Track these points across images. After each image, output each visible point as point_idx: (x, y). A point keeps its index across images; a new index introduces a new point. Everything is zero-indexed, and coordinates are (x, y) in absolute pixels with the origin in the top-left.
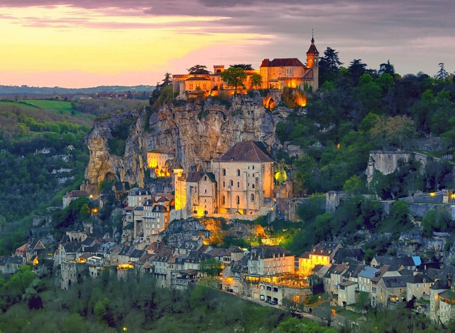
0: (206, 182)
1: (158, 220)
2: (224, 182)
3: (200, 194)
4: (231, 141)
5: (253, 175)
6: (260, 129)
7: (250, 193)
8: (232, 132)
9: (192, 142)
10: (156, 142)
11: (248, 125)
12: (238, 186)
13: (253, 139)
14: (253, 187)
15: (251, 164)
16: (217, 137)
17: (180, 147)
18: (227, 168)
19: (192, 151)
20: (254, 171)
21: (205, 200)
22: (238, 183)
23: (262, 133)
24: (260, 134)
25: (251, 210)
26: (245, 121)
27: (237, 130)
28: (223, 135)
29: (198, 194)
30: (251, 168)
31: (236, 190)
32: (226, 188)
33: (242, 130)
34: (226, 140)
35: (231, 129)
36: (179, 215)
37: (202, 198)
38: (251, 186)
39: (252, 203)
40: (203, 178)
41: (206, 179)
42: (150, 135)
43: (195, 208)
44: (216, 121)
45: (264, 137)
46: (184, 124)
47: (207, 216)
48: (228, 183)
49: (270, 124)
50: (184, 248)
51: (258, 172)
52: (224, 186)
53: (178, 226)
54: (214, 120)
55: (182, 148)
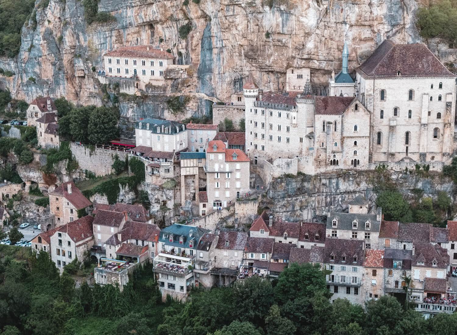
0: (358, 113)
1: (238, 175)
2: (382, 112)
3: (345, 134)
4: (332, 39)
5: (440, 98)
6: (384, 21)
7: (432, 127)
8: (334, 25)
9: (243, 42)
10: (114, 39)
11: (364, 13)
12: (410, 117)
13: (370, 36)
14: (439, 116)
15: (436, 81)
16: (308, 34)
17: (210, 49)
18: (389, 88)
19: (240, 55)
20: (442, 92)
21: (355, 143)
22: (410, 112)
23: (386, 27)
24: (384, 28)
25: (432, 153)
26: (359, 8)
27: (345, 23)
28: (318, 31)
29: (342, 134)
30: (436, 86)
31: (405, 123)
32: (385, 121)
33: (353, 23)
34: (323, 39)
35: (333, 20)
36: (296, 168)
37: (349, 140)
38: (434, 115)
39: (435, 143)
40: (352, 107)
41: (356, 109)
42: (105, 28)
43: (335, 156)
44: (311, 9)
45: (387, 32)
46: (231, 13)
47: (358, 168)
48: (389, 113)
49: (397, 12)
50: (351, 229)
51: (451, 94)
52: (382, 117)
53: (295, 185)
54: (305, 6)
55: (215, 51)
